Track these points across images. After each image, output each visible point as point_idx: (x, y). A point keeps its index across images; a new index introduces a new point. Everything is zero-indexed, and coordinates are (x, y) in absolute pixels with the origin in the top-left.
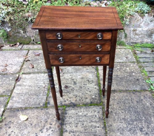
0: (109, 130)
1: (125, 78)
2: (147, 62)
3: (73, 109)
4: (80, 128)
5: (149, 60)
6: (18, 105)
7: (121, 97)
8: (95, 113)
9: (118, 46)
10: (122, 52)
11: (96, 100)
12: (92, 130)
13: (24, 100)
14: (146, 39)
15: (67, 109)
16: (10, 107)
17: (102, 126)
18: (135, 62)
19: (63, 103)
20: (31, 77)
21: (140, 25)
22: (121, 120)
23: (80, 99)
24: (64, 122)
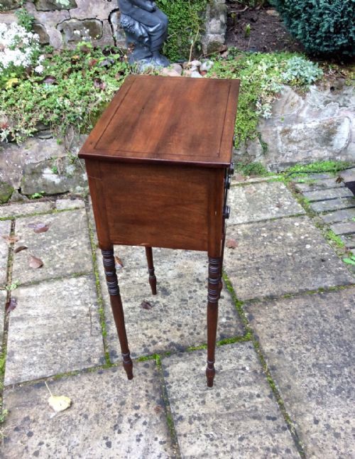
0: (286, 400)
1: (290, 260)
2: (334, 211)
3: (179, 359)
4: (212, 406)
5: (337, 206)
6: (32, 373)
7: (294, 311)
8: (240, 363)
9: (248, 177)
10: (263, 193)
11: (232, 329)
12: (244, 406)
13: (46, 356)
14: (316, 151)
15: (166, 361)
16: (13, 379)
17: (267, 392)
18: (304, 215)
19: (152, 349)
20: (44, 292)
21: (297, 117)
22: (309, 369)
23: (192, 331)
24: (167, 397)
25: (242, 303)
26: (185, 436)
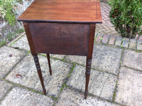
3: (70, 81)
8: (81, 70)
24: (79, 90)
25: (63, 59)
26: (93, 92)
